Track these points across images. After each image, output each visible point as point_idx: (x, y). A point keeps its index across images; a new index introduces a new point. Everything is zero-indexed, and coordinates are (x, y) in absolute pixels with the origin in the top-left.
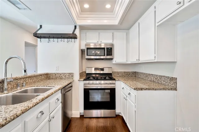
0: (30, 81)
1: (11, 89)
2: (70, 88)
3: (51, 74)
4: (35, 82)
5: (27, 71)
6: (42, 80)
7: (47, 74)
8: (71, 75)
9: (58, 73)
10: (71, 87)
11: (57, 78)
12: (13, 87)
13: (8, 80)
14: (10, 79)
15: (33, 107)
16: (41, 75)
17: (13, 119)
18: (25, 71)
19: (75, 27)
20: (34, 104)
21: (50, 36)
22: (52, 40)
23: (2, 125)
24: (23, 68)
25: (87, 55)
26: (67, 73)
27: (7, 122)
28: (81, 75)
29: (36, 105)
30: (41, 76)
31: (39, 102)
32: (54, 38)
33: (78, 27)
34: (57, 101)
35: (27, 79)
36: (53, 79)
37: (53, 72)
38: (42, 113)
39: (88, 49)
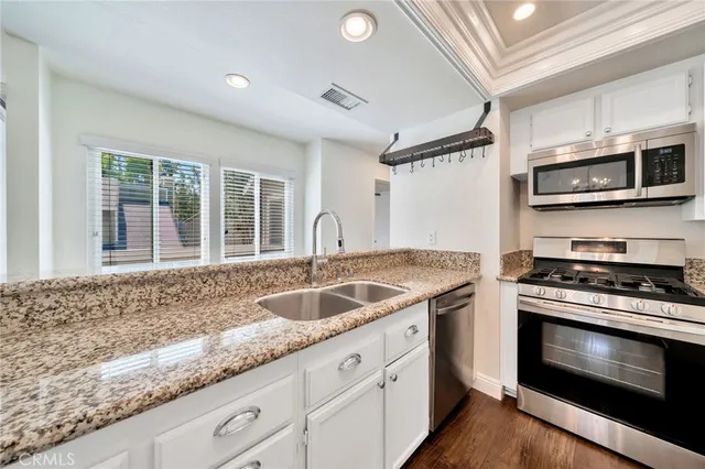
0: (365, 266)
2: (466, 301)
3: (418, 252)
4: (378, 269)
7: (408, 252)
8: (473, 260)
9: (434, 249)
10: (470, 296)
11: (432, 265)
13: (319, 261)
14: (321, 259)
15: (320, 339)
17: (263, 363)
18: (340, 244)
19: (488, 107)
20: (327, 334)
21: (412, 156)
22: (417, 163)
23: (233, 371)
25: (536, 193)
26: (461, 253)
27: (245, 367)
28: (510, 261)
29: (331, 336)
30: (393, 256)
31: (342, 329)
32: (422, 157)
33: (495, 106)
34: (410, 331)
35: (359, 261)
36: (421, 264)
37: (423, 248)
38: (358, 358)
39: (537, 170)
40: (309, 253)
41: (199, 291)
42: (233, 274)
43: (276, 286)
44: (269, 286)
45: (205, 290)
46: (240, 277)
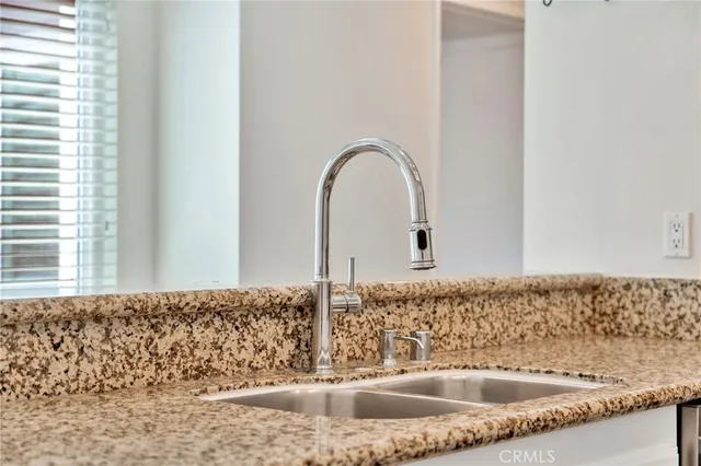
0: (458, 328)
1: (353, 363)
3: (627, 287)
5: (434, 239)
6: (550, 334)
7: (593, 289)
9: (688, 277)
11: (681, 331)
12: (359, 353)
13: (336, 299)
14: (343, 293)
16: (541, 290)
18: (422, 240)
24: (413, 217)
30: (540, 302)
31: (485, 432)
35: (442, 309)
36: (640, 331)
37: (647, 275)
40: (310, 279)
41: (45, 370)
42: (118, 328)
43: (216, 373)
44: (200, 373)
45: (57, 369)
46: (131, 337)
